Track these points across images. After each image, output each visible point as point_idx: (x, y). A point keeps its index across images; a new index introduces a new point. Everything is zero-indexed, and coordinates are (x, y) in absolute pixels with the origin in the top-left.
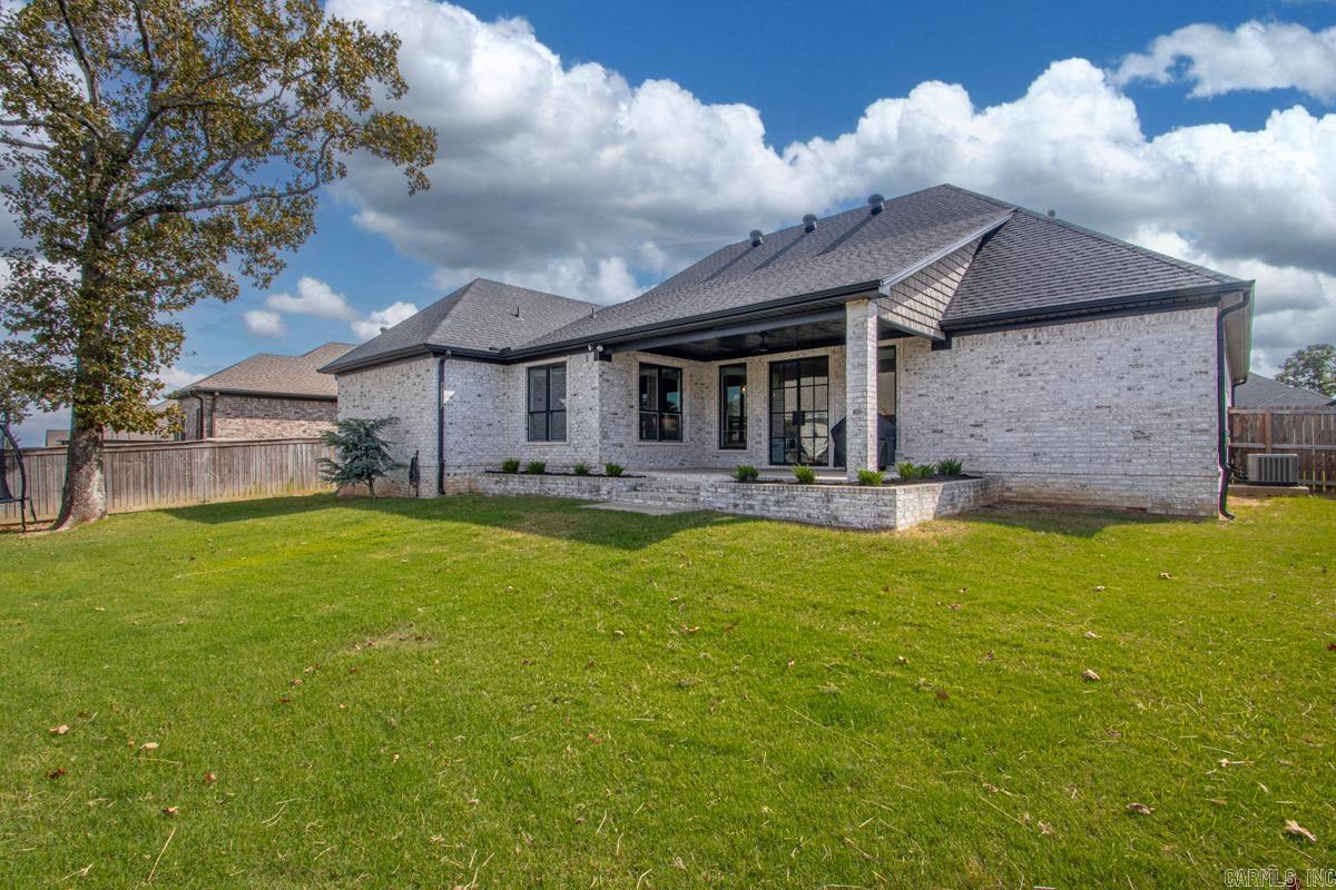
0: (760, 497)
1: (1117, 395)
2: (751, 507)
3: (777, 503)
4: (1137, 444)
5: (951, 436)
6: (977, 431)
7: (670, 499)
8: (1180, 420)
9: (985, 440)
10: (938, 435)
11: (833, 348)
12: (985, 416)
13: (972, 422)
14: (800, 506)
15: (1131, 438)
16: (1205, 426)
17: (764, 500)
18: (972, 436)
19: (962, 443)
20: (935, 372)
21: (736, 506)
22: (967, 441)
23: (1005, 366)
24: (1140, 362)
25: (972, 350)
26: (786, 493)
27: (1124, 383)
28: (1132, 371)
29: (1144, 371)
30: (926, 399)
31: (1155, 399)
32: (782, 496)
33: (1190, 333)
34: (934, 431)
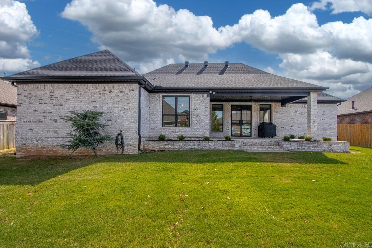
0: (307, 146)
1: (320, 121)
2: (304, 149)
3: (314, 147)
4: (324, 131)
5: (286, 129)
6: (292, 128)
8: (331, 127)
9: (294, 130)
10: (282, 129)
11: (253, 103)
12: (294, 124)
13: (291, 126)
14: (321, 148)
15: (322, 130)
16: (335, 128)
17: (309, 146)
18: (291, 129)
19: (288, 131)
20: (282, 112)
21: (298, 149)
22: (289, 130)
23: (298, 112)
24: (324, 114)
25: (291, 108)
26: (317, 144)
27: (322, 118)
28: (323, 116)
29: (325, 116)
30: (279, 119)
31: (327, 122)
32: (315, 145)
33: (333, 109)
34: (282, 127)
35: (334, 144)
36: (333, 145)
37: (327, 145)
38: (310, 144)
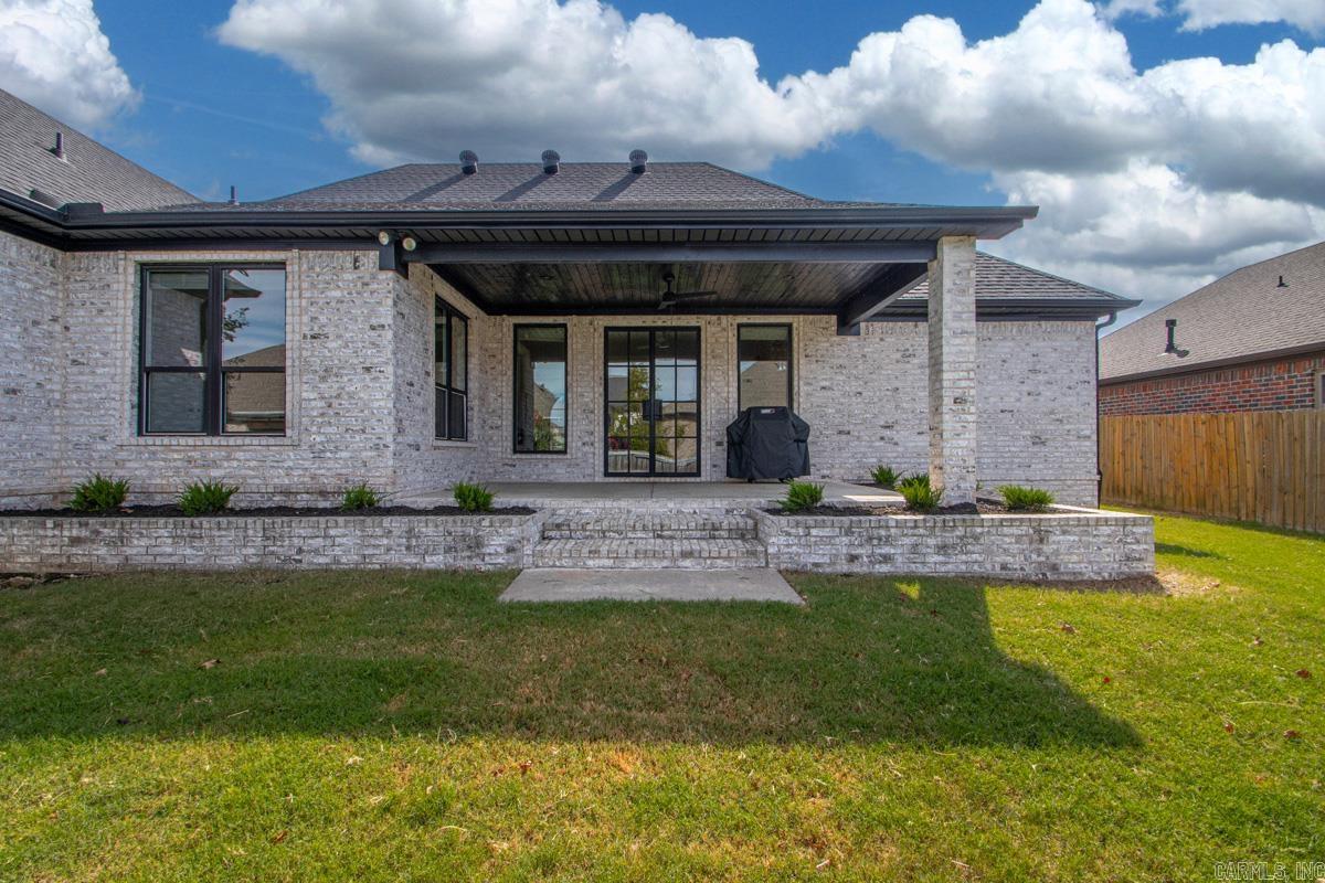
0: (907, 541)
1: (1019, 400)
2: (887, 559)
3: (942, 549)
4: (1036, 449)
5: (858, 438)
6: (887, 433)
7: (686, 555)
8: (1068, 427)
9: (896, 444)
10: (844, 437)
11: (708, 317)
12: (897, 417)
13: (882, 423)
14: (988, 552)
15: (1030, 443)
16: (1088, 432)
17: (915, 546)
18: (882, 438)
19: (870, 447)
20: (841, 361)
21: (853, 558)
22: (877, 444)
23: (916, 361)
24: (1038, 368)
25: (882, 340)
26: (960, 532)
27: (1025, 388)
28: (1031, 376)
29: (1041, 377)
30: (829, 393)
31: (1051, 405)
32: (951, 537)
33: (1076, 344)
34: (840, 432)
35: (1064, 533)
36: (1053, 538)
37: (1019, 539)
38: (921, 531)
